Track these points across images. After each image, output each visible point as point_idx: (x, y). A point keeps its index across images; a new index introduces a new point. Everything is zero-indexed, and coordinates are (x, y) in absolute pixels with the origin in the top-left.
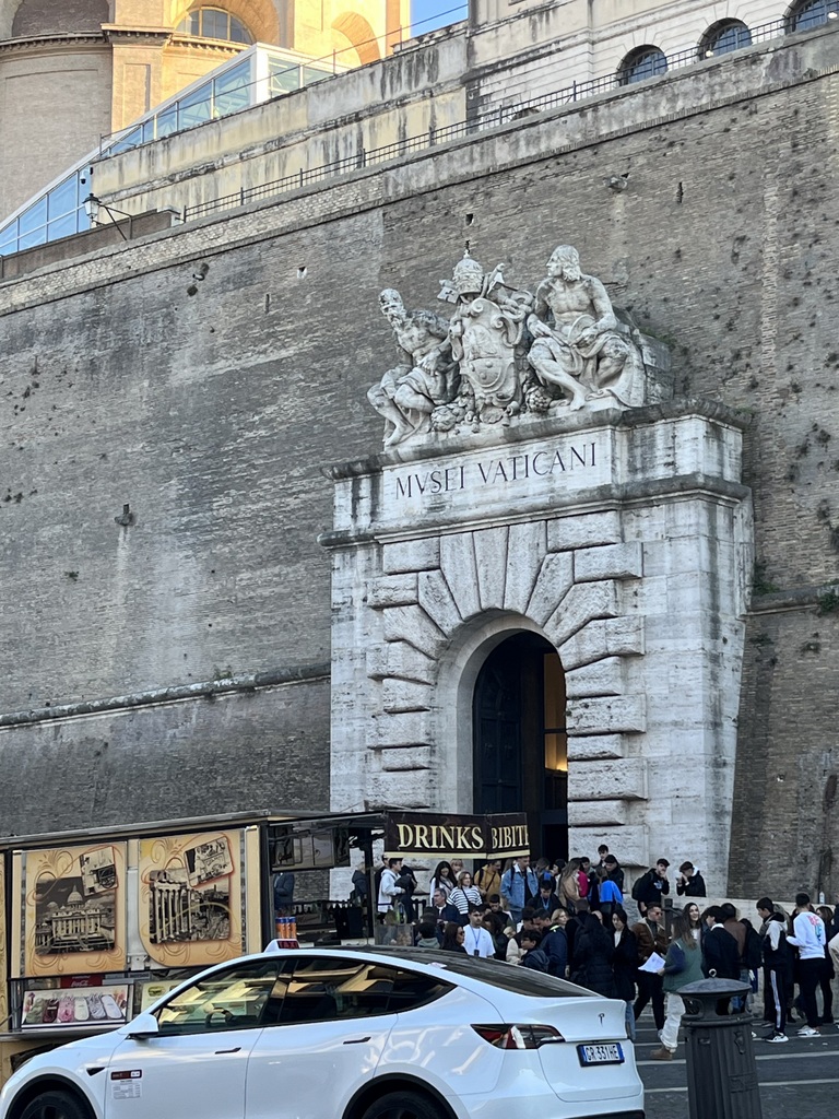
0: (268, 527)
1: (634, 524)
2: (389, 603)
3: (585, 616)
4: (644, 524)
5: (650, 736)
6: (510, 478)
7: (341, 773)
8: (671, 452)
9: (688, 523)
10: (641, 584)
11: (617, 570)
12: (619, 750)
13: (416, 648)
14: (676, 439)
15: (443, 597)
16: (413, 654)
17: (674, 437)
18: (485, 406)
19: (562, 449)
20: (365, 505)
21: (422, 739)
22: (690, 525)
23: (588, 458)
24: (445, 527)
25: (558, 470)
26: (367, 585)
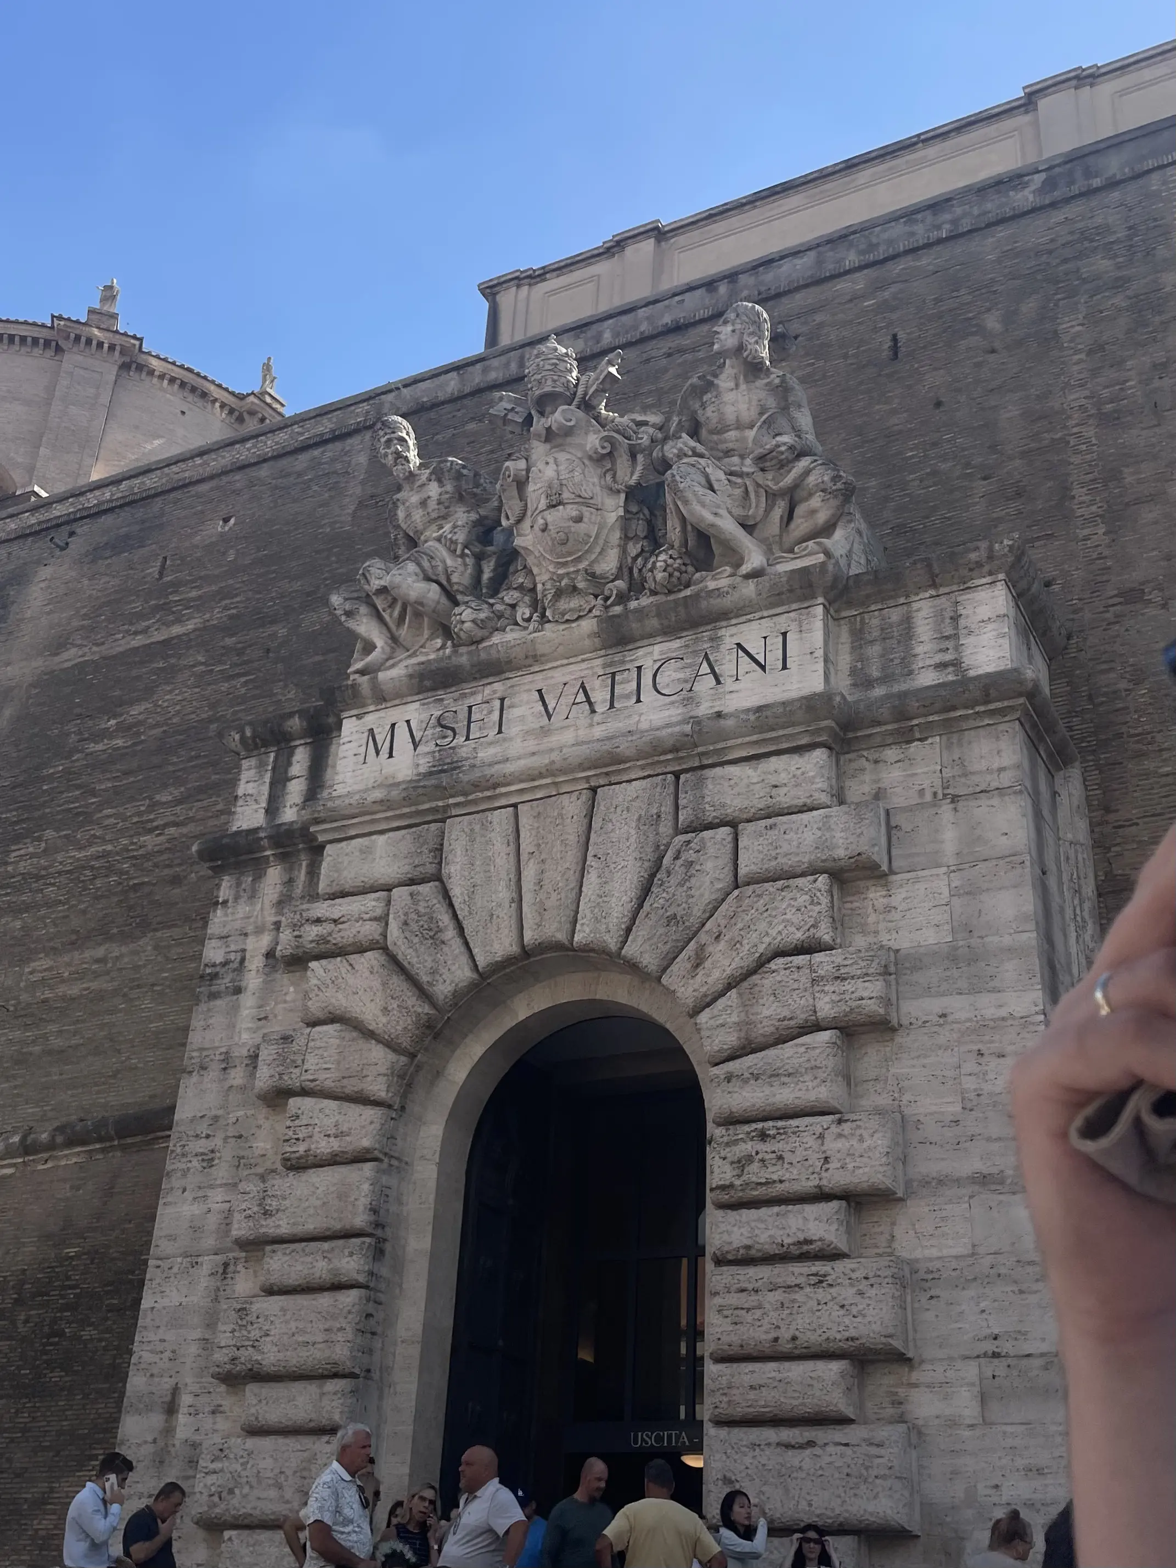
0: (98, 883)
1: (867, 777)
2: (323, 947)
3: (761, 948)
4: (892, 776)
5: (917, 1208)
7: (165, 1302)
8: (950, 644)
9: (996, 766)
10: (886, 885)
11: (841, 853)
12: (845, 1237)
13: (370, 1035)
14: (962, 622)
15: (440, 930)
16: (362, 1044)
17: (955, 618)
18: (559, 594)
19: (716, 648)
20: (296, 789)
21: (360, 1220)
22: (1001, 770)
23: (774, 658)
24: (459, 799)
25: (705, 685)
26: (279, 927)
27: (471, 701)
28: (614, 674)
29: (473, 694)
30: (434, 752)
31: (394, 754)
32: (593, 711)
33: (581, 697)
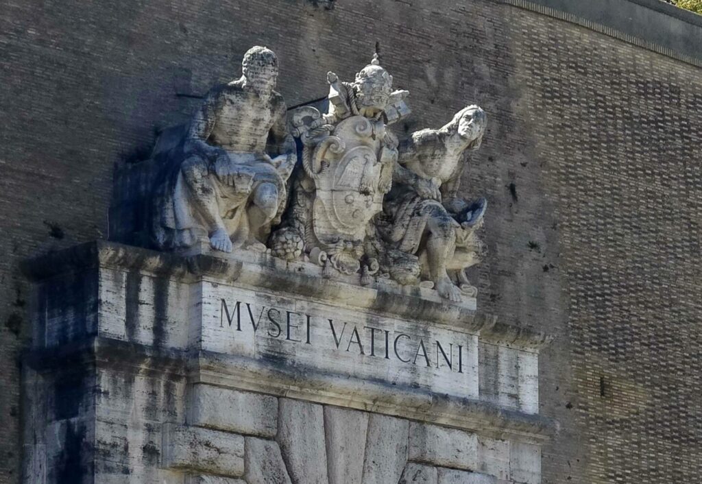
4: (489, 457)
6: (367, 352)
8: (515, 383)
9: (531, 470)
14: (520, 372)
17: (517, 367)
19: (427, 339)
20: (146, 314)
22: (533, 473)
23: (455, 361)
24: (296, 388)
25: (422, 363)
26: (150, 429)
27: (288, 308)
28: (373, 330)
29: (290, 302)
30: (268, 339)
31: (241, 328)
32: (362, 353)
33: (355, 339)
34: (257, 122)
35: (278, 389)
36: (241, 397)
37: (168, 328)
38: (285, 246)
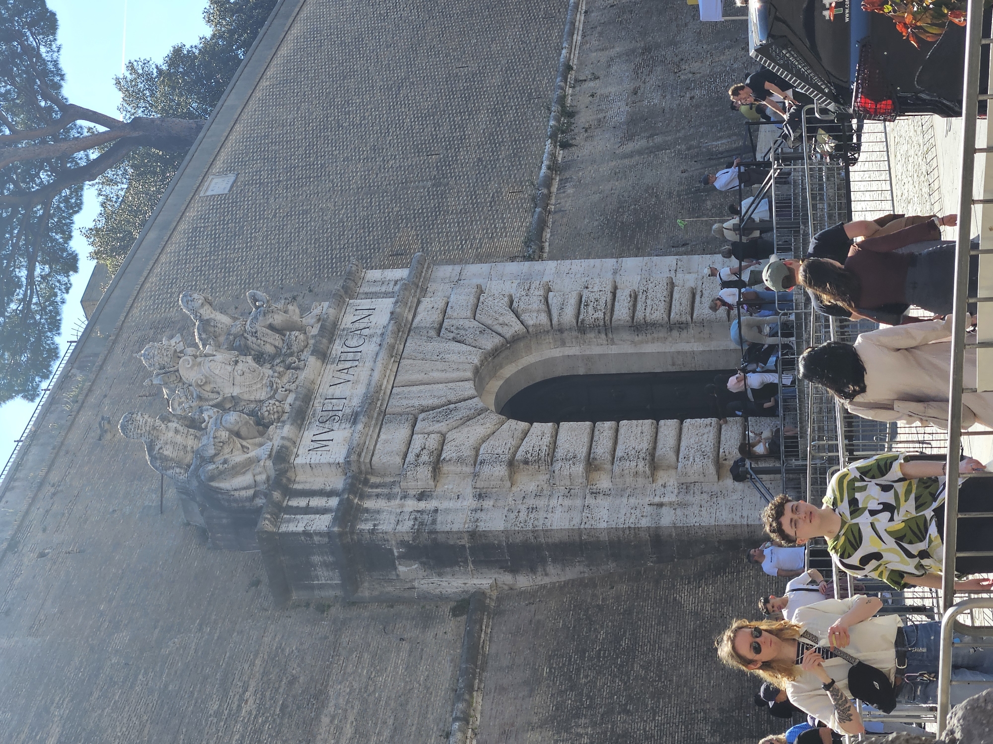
6: (356, 363)
8: (387, 282)
9: (450, 271)
14: (378, 280)
15: (449, 408)
17: (375, 281)
20: (316, 502)
22: (453, 270)
23: (367, 313)
24: (379, 403)
25: (366, 332)
26: (405, 497)
27: (318, 411)
28: (339, 361)
29: (315, 410)
30: (341, 423)
31: (331, 439)
32: (355, 367)
33: (346, 371)
34: (177, 431)
35: (379, 414)
36: (383, 436)
37: (328, 488)
38: (271, 412)
